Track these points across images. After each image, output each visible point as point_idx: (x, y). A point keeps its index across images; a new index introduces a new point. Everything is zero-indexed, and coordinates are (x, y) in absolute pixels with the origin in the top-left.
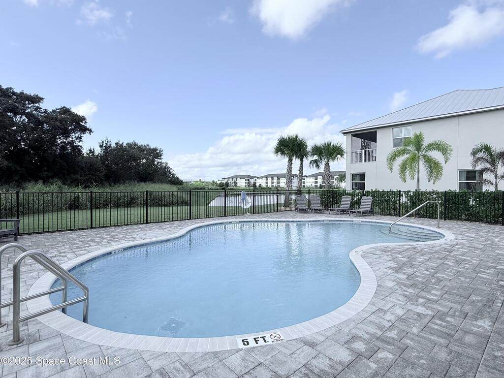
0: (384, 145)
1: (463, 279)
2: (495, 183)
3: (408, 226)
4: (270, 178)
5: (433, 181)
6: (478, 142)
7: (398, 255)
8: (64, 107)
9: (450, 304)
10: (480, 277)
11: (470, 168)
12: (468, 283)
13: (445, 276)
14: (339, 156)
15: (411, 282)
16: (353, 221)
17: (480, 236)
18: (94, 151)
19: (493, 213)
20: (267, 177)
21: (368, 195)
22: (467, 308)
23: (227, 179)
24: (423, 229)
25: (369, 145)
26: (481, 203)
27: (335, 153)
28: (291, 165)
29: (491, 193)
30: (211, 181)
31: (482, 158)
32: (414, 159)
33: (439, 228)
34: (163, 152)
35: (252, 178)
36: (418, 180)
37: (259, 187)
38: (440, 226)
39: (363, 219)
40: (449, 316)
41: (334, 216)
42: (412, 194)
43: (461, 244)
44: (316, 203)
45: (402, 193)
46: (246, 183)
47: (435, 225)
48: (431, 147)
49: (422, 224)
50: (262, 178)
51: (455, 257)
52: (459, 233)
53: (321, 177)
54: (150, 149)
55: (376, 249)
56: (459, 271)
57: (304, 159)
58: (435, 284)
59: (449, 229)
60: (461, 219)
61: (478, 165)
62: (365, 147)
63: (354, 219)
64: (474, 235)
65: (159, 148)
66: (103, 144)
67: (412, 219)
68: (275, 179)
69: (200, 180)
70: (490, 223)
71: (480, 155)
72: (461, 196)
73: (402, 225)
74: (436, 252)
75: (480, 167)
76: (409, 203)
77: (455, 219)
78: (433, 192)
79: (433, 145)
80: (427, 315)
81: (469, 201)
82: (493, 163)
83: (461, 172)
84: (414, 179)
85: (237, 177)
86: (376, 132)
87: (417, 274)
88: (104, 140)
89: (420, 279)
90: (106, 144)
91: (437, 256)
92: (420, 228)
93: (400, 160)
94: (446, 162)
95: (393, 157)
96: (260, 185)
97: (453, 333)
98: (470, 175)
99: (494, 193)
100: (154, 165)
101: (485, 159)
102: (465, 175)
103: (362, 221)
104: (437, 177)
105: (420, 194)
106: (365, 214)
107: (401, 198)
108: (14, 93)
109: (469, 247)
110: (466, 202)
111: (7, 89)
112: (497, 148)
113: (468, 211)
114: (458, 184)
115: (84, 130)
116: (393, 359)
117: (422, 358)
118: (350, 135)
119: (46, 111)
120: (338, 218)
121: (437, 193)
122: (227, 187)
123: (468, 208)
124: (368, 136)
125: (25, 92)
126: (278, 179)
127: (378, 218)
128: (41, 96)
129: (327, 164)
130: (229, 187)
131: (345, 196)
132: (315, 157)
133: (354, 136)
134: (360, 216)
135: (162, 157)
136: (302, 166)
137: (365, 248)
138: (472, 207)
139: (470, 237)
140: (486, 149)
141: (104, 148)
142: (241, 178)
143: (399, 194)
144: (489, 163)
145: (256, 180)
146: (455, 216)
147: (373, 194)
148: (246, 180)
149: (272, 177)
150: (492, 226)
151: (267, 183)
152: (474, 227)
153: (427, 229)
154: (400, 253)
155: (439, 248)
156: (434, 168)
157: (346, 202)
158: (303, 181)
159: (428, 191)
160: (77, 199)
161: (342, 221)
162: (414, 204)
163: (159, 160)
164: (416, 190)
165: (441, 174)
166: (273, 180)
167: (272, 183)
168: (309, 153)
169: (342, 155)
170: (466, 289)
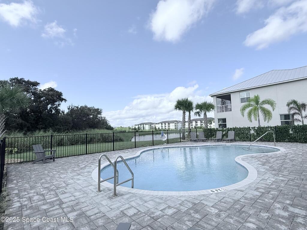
0: (236, 102)
1: (297, 167)
2: (302, 121)
3: (258, 146)
4: (164, 124)
5: (267, 121)
6: (290, 99)
7: (260, 159)
8: (50, 88)
9: (295, 176)
10: (304, 166)
11: (287, 113)
12: (300, 168)
13: (287, 166)
14: (212, 109)
15: (273, 169)
16: (226, 145)
17: (298, 149)
18: (64, 112)
19: (303, 137)
20: (162, 123)
21: (231, 130)
22: (302, 177)
23: (137, 125)
24: (267, 147)
25: (225, 102)
26: (295, 132)
27: (210, 108)
28: (185, 115)
29: (301, 126)
30: (128, 127)
31: (293, 107)
32: (256, 109)
33: (276, 146)
34: (102, 111)
35: (153, 124)
36: (259, 121)
37: (158, 129)
38: (276, 145)
39: (231, 144)
40: (295, 180)
41: (214, 143)
42: (256, 129)
43: (290, 153)
44: (202, 136)
45: (251, 128)
46: (149, 127)
47: (273, 145)
48: (264, 102)
49: (266, 145)
50: (159, 124)
51: (289, 158)
52: (287, 148)
53: (200, 121)
54: (95, 109)
55: (248, 156)
56: (293, 164)
57: (191, 112)
58: (284, 169)
59: (281, 147)
60: (286, 142)
61: (291, 111)
62: (223, 103)
63: (226, 144)
64: (295, 149)
65: (100, 108)
66: (70, 108)
67: (259, 143)
68: (167, 124)
69: (121, 127)
70: (302, 142)
71: (292, 106)
72: (284, 129)
73: (255, 146)
74: (278, 157)
75: (292, 112)
76: (255, 134)
77: (282, 141)
78: (268, 127)
79: (265, 101)
80: (285, 180)
81: (289, 131)
82: (299, 110)
83: (281, 115)
84: (257, 120)
85: (143, 124)
86: (230, 95)
87: (273, 166)
88: (70, 105)
89: (276, 168)
90: (72, 107)
91: (280, 158)
92: (265, 147)
93: (247, 110)
94: (273, 110)
95: (244, 109)
96: (159, 128)
97: (299, 185)
98: (287, 117)
99: (302, 126)
100: (97, 118)
101: (294, 108)
102: (283, 117)
103: (231, 145)
104: (269, 119)
105: (261, 129)
106: (231, 141)
107: (251, 131)
108: (24, 81)
109: (295, 154)
110: (288, 131)
111: (21, 79)
112: (300, 102)
113: (289, 136)
114: (280, 122)
115: (62, 100)
116: (278, 194)
117: (289, 193)
118: (215, 97)
119: (40, 90)
120: (217, 144)
121: (271, 127)
122: (139, 130)
123: (289, 135)
124: (225, 98)
125: (30, 80)
126: (169, 124)
127: (239, 143)
128: (38, 82)
129: (205, 114)
130: (140, 130)
131: (218, 132)
132: (198, 110)
133: (217, 97)
134: (229, 142)
135: (102, 114)
136: (190, 116)
137: (242, 156)
138: (291, 134)
139: (294, 149)
140: (295, 102)
141: (70, 110)
142: (146, 125)
143: (249, 129)
144: (297, 110)
145: (155, 125)
146: (282, 140)
147: (234, 129)
148: (149, 125)
149: (165, 123)
150: (304, 144)
151: (162, 127)
152: (294, 145)
153: (268, 147)
154: (261, 158)
155: (280, 155)
156: (267, 114)
157: (219, 135)
158: (191, 124)
159: (265, 126)
160: (62, 139)
161: (220, 145)
162: (258, 135)
163: (100, 116)
164: (259, 126)
165: (272, 117)
166: (165, 124)
167: (165, 126)
168: (194, 108)
169: (213, 109)
170: (299, 170)
